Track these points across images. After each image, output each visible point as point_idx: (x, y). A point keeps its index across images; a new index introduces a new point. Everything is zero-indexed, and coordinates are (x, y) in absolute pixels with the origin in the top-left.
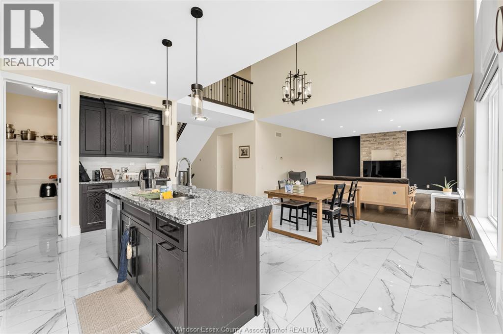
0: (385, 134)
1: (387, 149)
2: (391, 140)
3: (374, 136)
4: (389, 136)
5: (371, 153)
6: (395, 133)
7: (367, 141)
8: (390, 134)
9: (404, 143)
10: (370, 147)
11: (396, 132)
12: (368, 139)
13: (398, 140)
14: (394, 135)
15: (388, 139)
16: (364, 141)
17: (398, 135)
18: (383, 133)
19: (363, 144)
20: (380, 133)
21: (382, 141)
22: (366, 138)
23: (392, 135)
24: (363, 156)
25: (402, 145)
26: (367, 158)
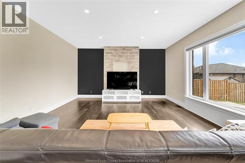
0: (124, 48)
1: (125, 62)
2: (129, 54)
3: (115, 49)
4: (127, 50)
5: (113, 65)
6: (131, 49)
7: (110, 53)
8: (127, 48)
9: (137, 57)
10: (112, 59)
11: (132, 47)
12: (111, 51)
13: (133, 54)
14: (131, 50)
15: (126, 53)
16: (107, 53)
17: (134, 50)
18: (122, 47)
19: (106, 56)
20: (120, 47)
21: (121, 54)
22: (109, 50)
23: (129, 50)
24: (106, 67)
25: (136, 58)
26: (110, 69)
